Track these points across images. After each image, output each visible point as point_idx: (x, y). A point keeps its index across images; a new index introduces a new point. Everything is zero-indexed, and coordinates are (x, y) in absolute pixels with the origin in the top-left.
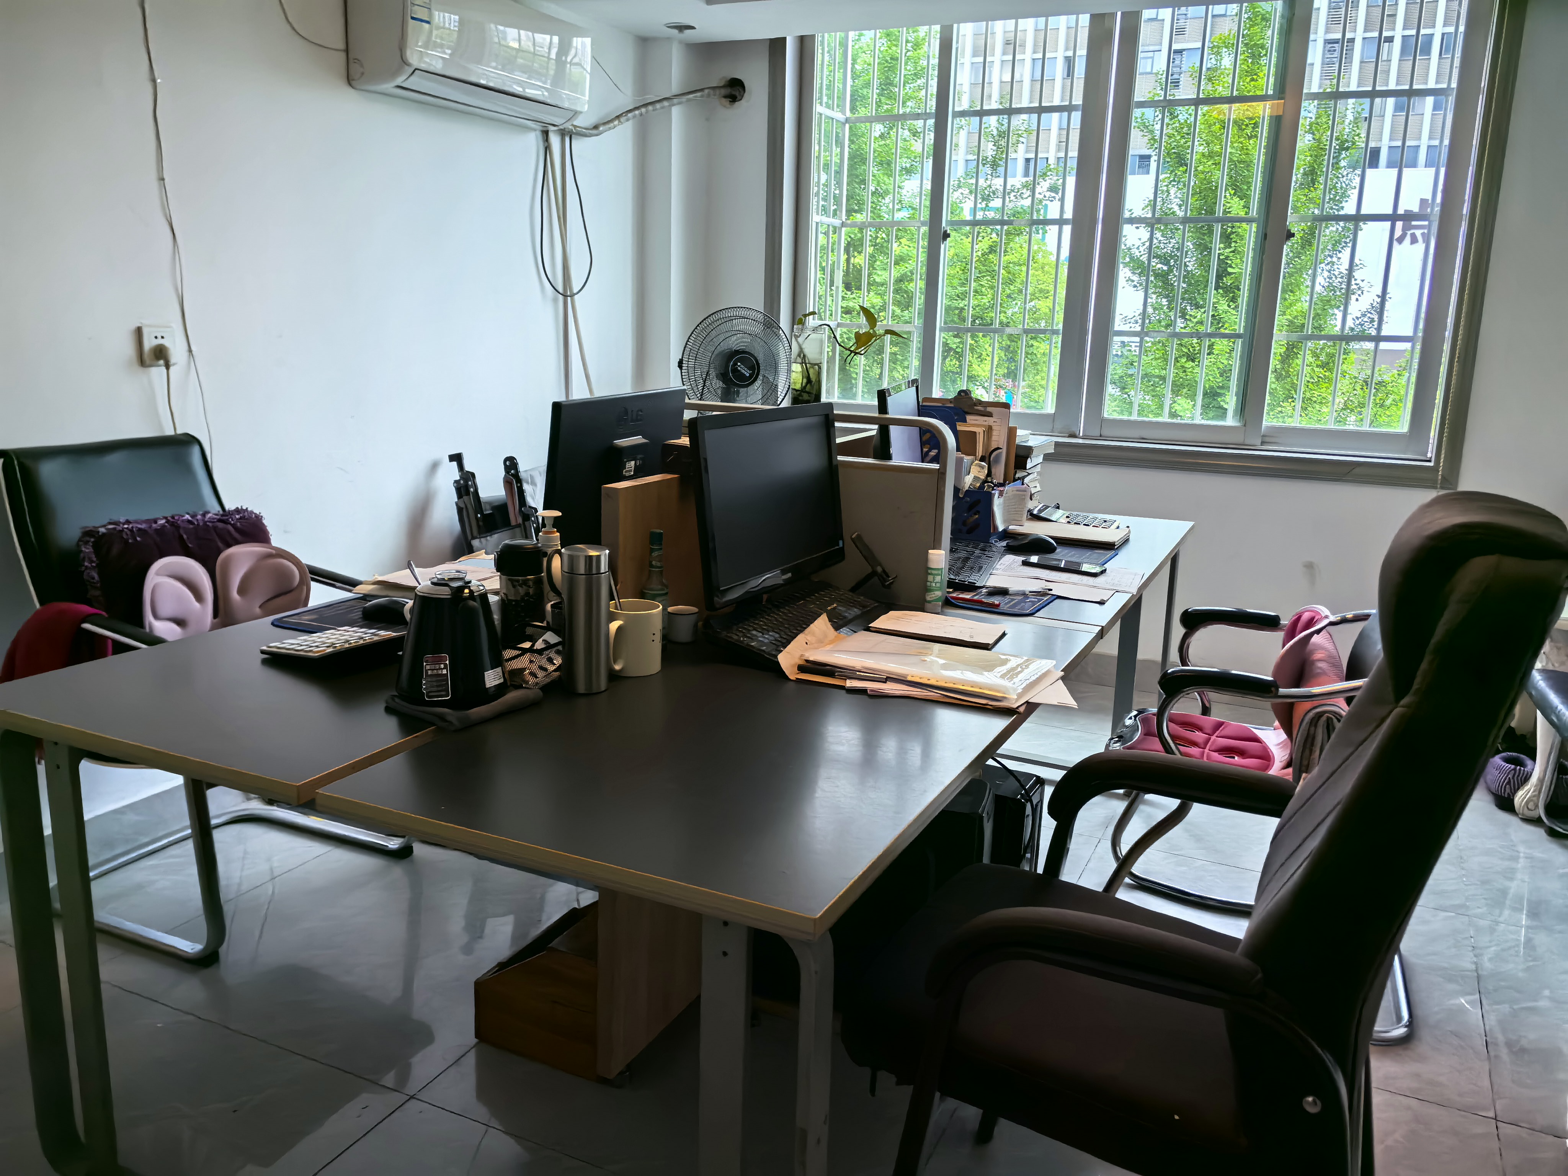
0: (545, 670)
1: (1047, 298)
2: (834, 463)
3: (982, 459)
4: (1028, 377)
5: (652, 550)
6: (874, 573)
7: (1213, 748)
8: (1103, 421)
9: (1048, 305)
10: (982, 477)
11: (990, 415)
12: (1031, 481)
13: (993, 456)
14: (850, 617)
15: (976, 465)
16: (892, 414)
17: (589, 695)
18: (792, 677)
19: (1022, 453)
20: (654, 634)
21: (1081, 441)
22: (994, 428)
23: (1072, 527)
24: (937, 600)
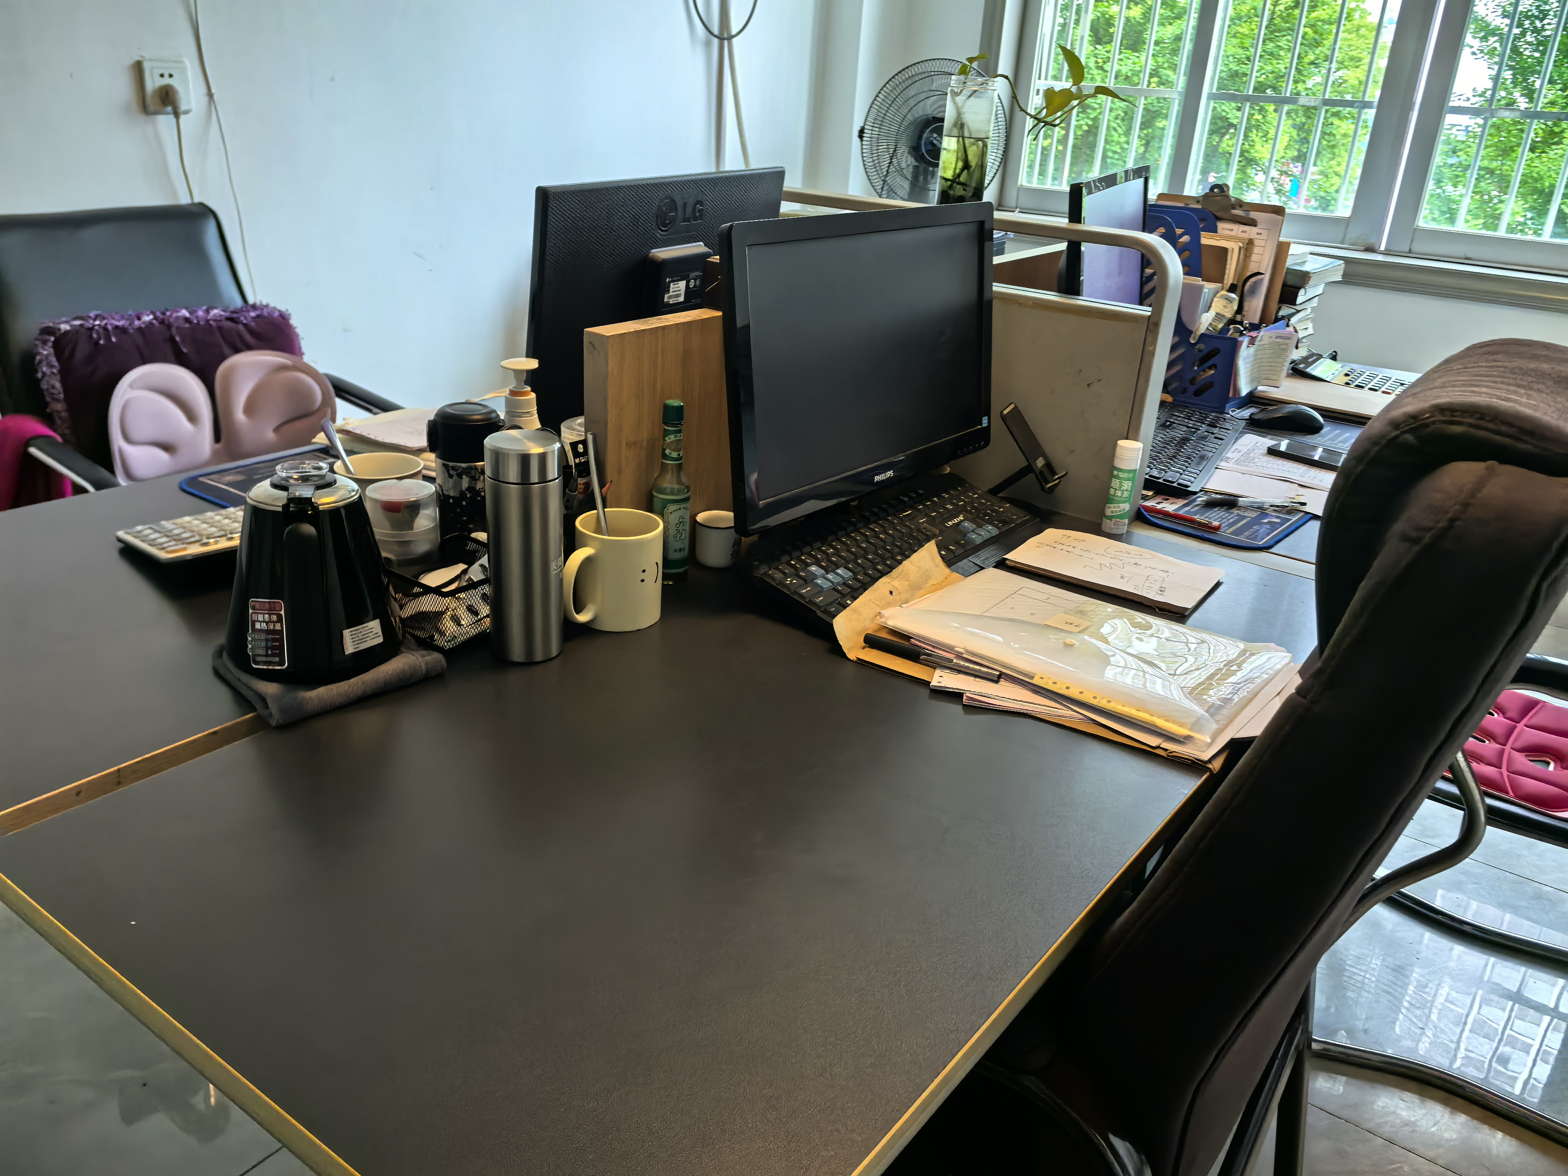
0: (475, 613)
1: (1357, 67)
2: (986, 296)
3: (1232, 289)
4: (1322, 161)
5: (666, 433)
6: (1029, 469)
7: (1518, 745)
8: (1417, 231)
9: (1358, 75)
10: (1229, 315)
11: (1253, 223)
12: (1300, 321)
13: (1248, 284)
14: (979, 540)
15: (1222, 297)
16: (1089, 225)
17: (529, 663)
18: (852, 656)
19: (1291, 281)
20: (644, 571)
21: (1380, 258)
22: (1256, 242)
23: (1352, 391)
24: (1121, 516)
